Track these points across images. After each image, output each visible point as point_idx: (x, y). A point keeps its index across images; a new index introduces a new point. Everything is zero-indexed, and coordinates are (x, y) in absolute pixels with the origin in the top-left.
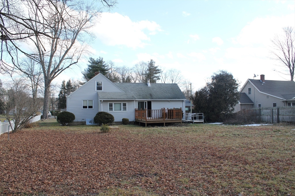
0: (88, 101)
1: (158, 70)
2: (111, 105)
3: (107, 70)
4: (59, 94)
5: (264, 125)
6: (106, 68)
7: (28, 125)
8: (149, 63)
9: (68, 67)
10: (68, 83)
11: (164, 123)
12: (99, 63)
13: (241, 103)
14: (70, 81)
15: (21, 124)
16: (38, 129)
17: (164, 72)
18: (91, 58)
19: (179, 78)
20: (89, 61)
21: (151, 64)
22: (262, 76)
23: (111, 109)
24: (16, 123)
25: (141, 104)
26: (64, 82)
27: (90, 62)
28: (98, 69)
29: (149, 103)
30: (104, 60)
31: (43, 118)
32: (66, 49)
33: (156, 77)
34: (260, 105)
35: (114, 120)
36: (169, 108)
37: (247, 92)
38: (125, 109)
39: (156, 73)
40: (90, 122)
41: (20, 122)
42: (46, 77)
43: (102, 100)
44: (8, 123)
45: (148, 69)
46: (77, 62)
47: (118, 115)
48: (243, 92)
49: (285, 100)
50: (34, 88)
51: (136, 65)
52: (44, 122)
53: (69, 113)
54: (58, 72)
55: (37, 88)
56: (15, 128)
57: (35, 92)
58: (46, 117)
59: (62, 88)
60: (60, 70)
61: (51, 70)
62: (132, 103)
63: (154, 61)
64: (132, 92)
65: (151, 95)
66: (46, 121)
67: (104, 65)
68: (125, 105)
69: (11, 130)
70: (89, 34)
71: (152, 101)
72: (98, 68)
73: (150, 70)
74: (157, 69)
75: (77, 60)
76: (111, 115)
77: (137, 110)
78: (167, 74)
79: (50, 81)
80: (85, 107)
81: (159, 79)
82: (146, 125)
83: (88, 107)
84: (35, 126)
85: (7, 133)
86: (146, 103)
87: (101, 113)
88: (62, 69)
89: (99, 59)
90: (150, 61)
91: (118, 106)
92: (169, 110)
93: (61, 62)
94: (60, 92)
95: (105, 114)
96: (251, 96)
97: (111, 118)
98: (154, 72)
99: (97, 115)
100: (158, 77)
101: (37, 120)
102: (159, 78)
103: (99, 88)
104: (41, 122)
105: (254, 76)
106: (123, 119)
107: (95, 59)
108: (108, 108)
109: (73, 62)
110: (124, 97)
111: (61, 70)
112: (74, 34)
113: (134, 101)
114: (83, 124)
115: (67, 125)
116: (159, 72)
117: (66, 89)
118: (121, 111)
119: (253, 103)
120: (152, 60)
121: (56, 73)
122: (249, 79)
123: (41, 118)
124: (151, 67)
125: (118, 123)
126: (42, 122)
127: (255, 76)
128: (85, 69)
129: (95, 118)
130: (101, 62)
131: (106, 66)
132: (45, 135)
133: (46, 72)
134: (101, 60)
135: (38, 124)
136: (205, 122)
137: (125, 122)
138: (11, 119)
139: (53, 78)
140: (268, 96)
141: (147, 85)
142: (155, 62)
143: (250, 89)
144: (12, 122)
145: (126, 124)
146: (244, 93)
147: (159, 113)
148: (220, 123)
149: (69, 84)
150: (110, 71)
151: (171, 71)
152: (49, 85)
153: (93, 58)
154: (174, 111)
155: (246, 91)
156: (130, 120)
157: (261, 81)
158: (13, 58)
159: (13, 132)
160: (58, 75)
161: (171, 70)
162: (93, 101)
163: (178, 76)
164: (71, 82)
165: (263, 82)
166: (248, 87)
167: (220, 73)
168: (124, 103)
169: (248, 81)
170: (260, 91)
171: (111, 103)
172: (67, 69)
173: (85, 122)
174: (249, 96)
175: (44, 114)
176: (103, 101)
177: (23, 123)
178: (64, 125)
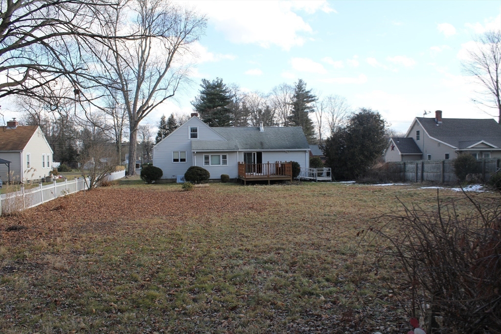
0: (179, 152)
1: (311, 97)
2: (207, 158)
3: (229, 99)
4: (157, 137)
5: (396, 184)
6: (228, 94)
7: (106, 182)
8: (297, 85)
9: (161, 102)
10: (170, 119)
11: (268, 181)
12: (216, 86)
13: (401, 153)
14: (172, 116)
15: (97, 181)
16: (116, 187)
17: (320, 100)
18: (204, 80)
19: (344, 109)
20: (201, 85)
21: (300, 87)
22: (439, 113)
23: (207, 163)
24: (92, 181)
25: (247, 155)
26: (163, 118)
27: (203, 86)
28: (215, 97)
29: (259, 155)
30: (224, 83)
31: (129, 175)
32: (158, 77)
33: (308, 108)
34: (429, 156)
35: (209, 177)
36: (282, 162)
37: (415, 138)
38: (225, 162)
39: (308, 102)
40: (181, 180)
41: (96, 179)
42: (131, 118)
43: (195, 151)
44: (84, 180)
45: (294, 95)
46: (173, 95)
47: (215, 170)
48: (410, 137)
49: (458, 149)
50: (117, 130)
51: (275, 90)
52: (130, 179)
53: (155, 167)
54: (146, 110)
55: (122, 129)
56: (91, 186)
57: (119, 136)
58: (133, 173)
59: (161, 128)
60: (150, 107)
61: (138, 108)
62: (234, 155)
63: (305, 82)
64: (237, 141)
65: (262, 144)
66: (132, 178)
67: (224, 91)
68: (225, 157)
69: (86, 188)
70: (191, 53)
71: (263, 151)
72: (215, 95)
73: (298, 96)
74: (310, 94)
75: (173, 92)
76: (205, 170)
77: (242, 164)
78: (325, 103)
79: (137, 122)
80: (176, 160)
81: (313, 111)
82: (245, 183)
83: (179, 160)
84: (114, 184)
85: (83, 191)
86: (254, 154)
87: (193, 168)
88: (152, 105)
89: (217, 80)
90: (298, 82)
91: (216, 159)
92: (282, 165)
93: (150, 96)
94: (158, 134)
95: (198, 169)
96: (419, 143)
97: (205, 175)
98: (305, 100)
99: (188, 170)
100: (311, 107)
101: (120, 178)
102: (313, 109)
103: (194, 136)
104: (125, 179)
105: (424, 113)
106: (222, 176)
107: (211, 82)
108: (204, 162)
109: (168, 95)
110: (223, 147)
111: (152, 107)
112: (169, 54)
113: (236, 152)
114: (173, 181)
115: (153, 184)
116: (313, 100)
117: (167, 130)
118: (219, 165)
119: (421, 153)
120: (301, 81)
121: (144, 112)
122: (417, 118)
123: (126, 174)
124: (299, 91)
125: (215, 181)
126: (127, 179)
127: (426, 114)
128: (197, 97)
129: (185, 174)
130: (220, 85)
131: (228, 92)
132: (121, 193)
133: (132, 110)
134: (219, 82)
135: (120, 182)
136: (333, 180)
137: (224, 179)
138: (86, 176)
139: (141, 117)
140: (439, 144)
141: (259, 129)
142: (306, 84)
143: (418, 132)
144: (88, 179)
145: (225, 182)
146: (412, 138)
147: (272, 168)
148: (352, 182)
149: (171, 121)
150: (234, 99)
151: (330, 98)
152: (136, 129)
153: (207, 79)
154: (286, 166)
155: (414, 135)
156: (231, 177)
157: (436, 120)
158: (86, 112)
159: (89, 190)
160: (147, 113)
161: (329, 96)
162: (186, 152)
163: (343, 106)
164: (175, 117)
165: (439, 122)
166: (416, 129)
167: (360, 112)
168: (223, 155)
169: (416, 121)
170: (431, 136)
171: (206, 155)
172: (160, 104)
173: (176, 179)
174: (418, 142)
175: (130, 169)
176: (197, 152)
177: (98, 180)
178: (149, 183)
